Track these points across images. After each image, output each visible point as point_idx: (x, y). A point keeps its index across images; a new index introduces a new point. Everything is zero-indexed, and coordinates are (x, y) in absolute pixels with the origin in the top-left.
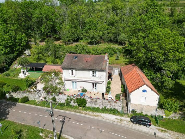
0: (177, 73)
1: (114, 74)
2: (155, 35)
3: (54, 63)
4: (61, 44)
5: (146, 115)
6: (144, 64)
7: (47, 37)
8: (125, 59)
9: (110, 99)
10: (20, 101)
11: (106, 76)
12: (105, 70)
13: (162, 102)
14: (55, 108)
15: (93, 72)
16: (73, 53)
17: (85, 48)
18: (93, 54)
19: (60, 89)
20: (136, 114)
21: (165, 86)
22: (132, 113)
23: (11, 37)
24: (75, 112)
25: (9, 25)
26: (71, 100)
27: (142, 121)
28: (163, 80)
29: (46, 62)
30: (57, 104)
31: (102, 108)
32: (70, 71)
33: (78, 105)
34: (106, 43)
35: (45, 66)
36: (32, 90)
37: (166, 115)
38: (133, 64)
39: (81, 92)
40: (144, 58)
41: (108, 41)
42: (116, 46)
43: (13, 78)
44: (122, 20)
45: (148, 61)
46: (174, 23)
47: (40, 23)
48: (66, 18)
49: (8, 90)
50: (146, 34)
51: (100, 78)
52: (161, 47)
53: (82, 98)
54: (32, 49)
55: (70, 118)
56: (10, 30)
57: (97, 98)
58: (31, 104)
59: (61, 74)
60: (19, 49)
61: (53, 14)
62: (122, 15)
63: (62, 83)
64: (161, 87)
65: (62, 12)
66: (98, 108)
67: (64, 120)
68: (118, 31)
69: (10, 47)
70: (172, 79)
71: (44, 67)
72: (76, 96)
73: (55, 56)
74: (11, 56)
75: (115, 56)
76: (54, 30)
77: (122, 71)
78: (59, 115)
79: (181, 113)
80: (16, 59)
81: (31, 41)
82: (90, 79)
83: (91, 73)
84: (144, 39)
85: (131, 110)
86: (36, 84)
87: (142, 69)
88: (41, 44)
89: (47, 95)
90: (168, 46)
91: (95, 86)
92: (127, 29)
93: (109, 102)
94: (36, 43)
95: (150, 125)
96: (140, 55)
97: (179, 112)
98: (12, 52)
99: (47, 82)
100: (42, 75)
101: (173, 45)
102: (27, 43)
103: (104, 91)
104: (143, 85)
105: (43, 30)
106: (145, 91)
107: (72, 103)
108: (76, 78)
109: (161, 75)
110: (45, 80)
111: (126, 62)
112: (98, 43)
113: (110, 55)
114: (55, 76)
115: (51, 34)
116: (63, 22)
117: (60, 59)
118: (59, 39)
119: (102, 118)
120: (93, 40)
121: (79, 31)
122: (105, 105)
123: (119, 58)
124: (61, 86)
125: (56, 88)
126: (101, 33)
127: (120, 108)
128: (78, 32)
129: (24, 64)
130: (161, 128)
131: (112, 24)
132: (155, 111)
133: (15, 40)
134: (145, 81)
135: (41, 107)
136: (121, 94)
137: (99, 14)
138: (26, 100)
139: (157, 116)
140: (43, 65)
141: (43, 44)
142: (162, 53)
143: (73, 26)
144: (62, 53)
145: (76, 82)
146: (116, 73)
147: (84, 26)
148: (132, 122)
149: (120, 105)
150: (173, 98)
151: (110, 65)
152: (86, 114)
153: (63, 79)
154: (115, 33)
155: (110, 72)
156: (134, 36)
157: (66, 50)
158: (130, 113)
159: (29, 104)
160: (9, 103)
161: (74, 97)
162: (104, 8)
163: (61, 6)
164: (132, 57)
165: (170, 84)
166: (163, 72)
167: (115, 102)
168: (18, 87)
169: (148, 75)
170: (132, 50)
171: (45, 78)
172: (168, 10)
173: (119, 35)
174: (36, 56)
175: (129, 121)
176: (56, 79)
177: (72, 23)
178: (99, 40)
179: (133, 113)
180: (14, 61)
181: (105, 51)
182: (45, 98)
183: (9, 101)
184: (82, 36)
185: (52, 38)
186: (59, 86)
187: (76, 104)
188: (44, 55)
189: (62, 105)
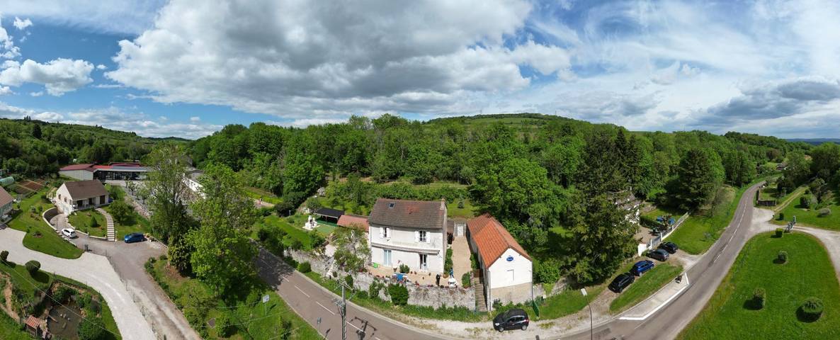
0: (548, 218)
1: (457, 235)
2: (511, 167)
3: (357, 213)
4: (371, 182)
5: (519, 305)
6: (503, 212)
7: (351, 171)
8: (474, 206)
9: (452, 285)
10: (298, 267)
11: (444, 240)
12: (441, 229)
13: (537, 271)
14: (350, 300)
15: (421, 232)
16: (388, 198)
17: (408, 190)
18: (420, 199)
19: (362, 261)
20: (503, 308)
21: (537, 243)
22: (495, 309)
23: (305, 169)
24: (386, 315)
25: (306, 154)
26: (381, 286)
27: (513, 320)
28: (534, 234)
29: (345, 210)
30: (354, 291)
31: (438, 307)
32: (381, 230)
33: (392, 299)
34: (442, 181)
35: (342, 216)
36: (318, 254)
37: (547, 293)
38: (487, 214)
39: (398, 271)
40: (502, 203)
41: (444, 179)
42: (457, 186)
43: (297, 228)
44: (464, 148)
45: (508, 206)
46: (531, 151)
47: (343, 152)
48: (381, 145)
49: (287, 245)
50: (500, 167)
51: (434, 245)
52: (521, 184)
53: (400, 285)
54: (328, 188)
55: (375, 330)
56: (306, 160)
57: (428, 286)
58: (312, 278)
59: (366, 234)
60: (312, 185)
61: (362, 140)
62: (462, 141)
63: (367, 251)
64: (532, 244)
65: (375, 138)
66: (431, 308)
67: (364, 330)
68: (458, 163)
69: (302, 181)
70: (543, 230)
71: (341, 218)
72: (388, 279)
73: (359, 201)
74: (301, 194)
75: (457, 201)
76: (362, 162)
77: (470, 229)
78: (356, 318)
79: (564, 279)
80: (306, 199)
81: (328, 176)
82: (416, 245)
83: (417, 234)
84: (498, 174)
85: (492, 302)
86: (325, 245)
87: (501, 222)
88: (341, 180)
89: (339, 269)
90: (530, 182)
91: (425, 261)
92: (472, 160)
93: (452, 293)
94: (334, 179)
95: (527, 324)
96: (495, 199)
97: (562, 279)
98: (303, 189)
99: (342, 245)
100: (335, 231)
101: (536, 179)
102: (323, 179)
103: (441, 270)
104: (507, 249)
105: (346, 162)
106: (510, 259)
107: (381, 294)
108: (390, 244)
109: (529, 226)
110: (339, 241)
111: (475, 211)
112: (429, 181)
113: (449, 200)
114: (356, 235)
115: (357, 167)
116: (376, 150)
117: (367, 206)
118: (368, 175)
119: (440, 331)
120: (421, 177)
121: (400, 164)
122: (445, 300)
123: (464, 205)
124: (364, 256)
125: (355, 259)
126: (432, 167)
127: (472, 303)
128: (397, 164)
129: (314, 208)
130: (544, 322)
131: (448, 153)
132: (530, 292)
133: (309, 173)
134: (508, 241)
135: (327, 291)
136: (471, 272)
137: (429, 139)
138: (306, 269)
139: (535, 300)
140: (340, 213)
141: (344, 180)
142: (525, 192)
143: (391, 156)
144: (371, 197)
145: (390, 251)
146: (460, 231)
147: (407, 156)
148: (497, 328)
149: (472, 295)
150: (550, 259)
151: (449, 219)
152: (406, 322)
153: (369, 242)
154: (453, 166)
155: (449, 232)
156: (483, 169)
157: (377, 191)
158: (492, 309)
159: (310, 277)
160: (284, 266)
161: (386, 282)
162: (437, 131)
163: (375, 130)
164: (483, 202)
165: (542, 238)
166: (531, 220)
167: (463, 292)
168: (300, 242)
169: (511, 228)
170: (483, 192)
171: (339, 237)
172: (521, 136)
173: (460, 169)
174: (332, 198)
175: (492, 329)
176: (356, 241)
177: (390, 152)
178: (430, 176)
179: (498, 308)
180: (304, 201)
181: (439, 195)
182: (335, 275)
183: (285, 262)
184: (403, 171)
185: (358, 172)
186: (360, 256)
187: (389, 298)
188: (342, 198)
189: (362, 295)
